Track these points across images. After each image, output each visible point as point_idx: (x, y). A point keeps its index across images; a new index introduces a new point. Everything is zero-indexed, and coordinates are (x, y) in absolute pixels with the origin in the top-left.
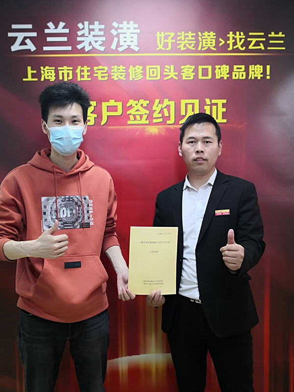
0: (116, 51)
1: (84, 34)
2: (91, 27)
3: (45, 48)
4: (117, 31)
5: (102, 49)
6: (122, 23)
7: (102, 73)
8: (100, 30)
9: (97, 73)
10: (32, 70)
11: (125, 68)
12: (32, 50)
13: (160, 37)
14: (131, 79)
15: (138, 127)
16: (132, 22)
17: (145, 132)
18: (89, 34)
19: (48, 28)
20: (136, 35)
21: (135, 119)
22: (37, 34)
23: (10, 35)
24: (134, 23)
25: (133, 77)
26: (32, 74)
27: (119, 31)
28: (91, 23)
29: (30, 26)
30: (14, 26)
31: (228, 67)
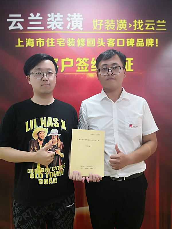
0: (70, 30)
1: (51, 20)
2: (55, 16)
3: (29, 28)
4: (70, 19)
5: (62, 28)
6: (73, 14)
7: (61, 42)
8: (60, 18)
9: (59, 42)
10: (21, 40)
11: (74, 39)
12: (21, 29)
13: (95, 23)
14: (78, 46)
15: (82, 73)
16: (79, 14)
17: (86, 76)
18: (54, 20)
19: (30, 16)
20: (81, 21)
21: (81, 69)
22: (24, 20)
23: (8, 20)
24: (80, 14)
25: (80, 45)
26: (21, 43)
27: (72, 19)
28: (55, 14)
29: (20, 16)
30: (11, 16)
31: (134, 40)
